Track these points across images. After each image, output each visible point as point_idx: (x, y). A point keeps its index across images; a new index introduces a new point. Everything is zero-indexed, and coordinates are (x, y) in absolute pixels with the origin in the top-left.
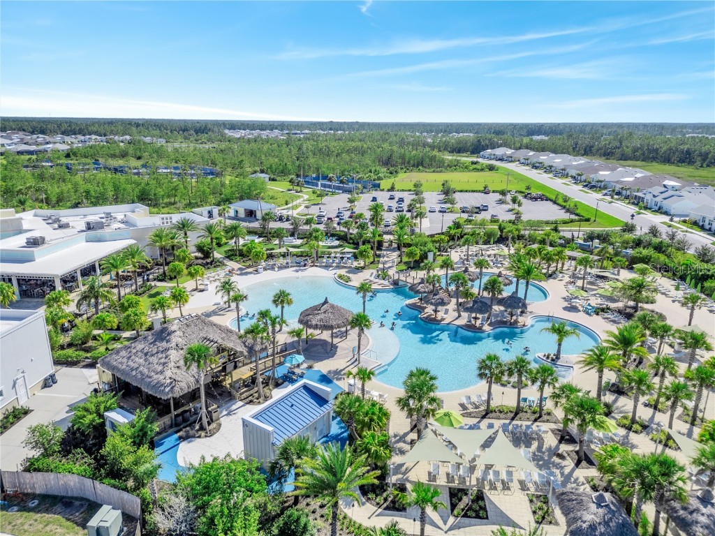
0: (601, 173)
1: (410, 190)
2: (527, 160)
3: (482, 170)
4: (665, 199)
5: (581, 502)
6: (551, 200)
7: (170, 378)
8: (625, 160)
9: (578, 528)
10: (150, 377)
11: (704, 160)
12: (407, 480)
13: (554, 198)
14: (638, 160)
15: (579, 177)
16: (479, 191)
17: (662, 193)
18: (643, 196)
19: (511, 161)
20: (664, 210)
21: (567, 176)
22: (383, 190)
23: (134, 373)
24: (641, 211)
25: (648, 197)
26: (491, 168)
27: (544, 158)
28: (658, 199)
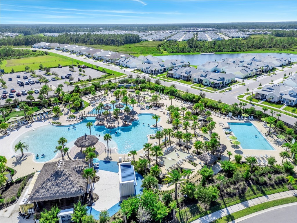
0: (97, 53)
1: (23, 71)
2: (59, 48)
3: (43, 55)
4: (127, 62)
5: (205, 157)
6: (90, 68)
7: (80, 187)
8: (93, 44)
9: (209, 162)
10: (69, 191)
11: (118, 43)
12: (164, 175)
13: (91, 67)
14: (97, 44)
15: (89, 55)
16: (57, 67)
17: (125, 60)
18: (119, 62)
19: (51, 49)
20: (128, 67)
21: (83, 55)
22: (7, 73)
23: (58, 194)
24: (122, 68)
25: (121, 62)
26: (46, 53)
27: (66, 46)
28: (125, 63)
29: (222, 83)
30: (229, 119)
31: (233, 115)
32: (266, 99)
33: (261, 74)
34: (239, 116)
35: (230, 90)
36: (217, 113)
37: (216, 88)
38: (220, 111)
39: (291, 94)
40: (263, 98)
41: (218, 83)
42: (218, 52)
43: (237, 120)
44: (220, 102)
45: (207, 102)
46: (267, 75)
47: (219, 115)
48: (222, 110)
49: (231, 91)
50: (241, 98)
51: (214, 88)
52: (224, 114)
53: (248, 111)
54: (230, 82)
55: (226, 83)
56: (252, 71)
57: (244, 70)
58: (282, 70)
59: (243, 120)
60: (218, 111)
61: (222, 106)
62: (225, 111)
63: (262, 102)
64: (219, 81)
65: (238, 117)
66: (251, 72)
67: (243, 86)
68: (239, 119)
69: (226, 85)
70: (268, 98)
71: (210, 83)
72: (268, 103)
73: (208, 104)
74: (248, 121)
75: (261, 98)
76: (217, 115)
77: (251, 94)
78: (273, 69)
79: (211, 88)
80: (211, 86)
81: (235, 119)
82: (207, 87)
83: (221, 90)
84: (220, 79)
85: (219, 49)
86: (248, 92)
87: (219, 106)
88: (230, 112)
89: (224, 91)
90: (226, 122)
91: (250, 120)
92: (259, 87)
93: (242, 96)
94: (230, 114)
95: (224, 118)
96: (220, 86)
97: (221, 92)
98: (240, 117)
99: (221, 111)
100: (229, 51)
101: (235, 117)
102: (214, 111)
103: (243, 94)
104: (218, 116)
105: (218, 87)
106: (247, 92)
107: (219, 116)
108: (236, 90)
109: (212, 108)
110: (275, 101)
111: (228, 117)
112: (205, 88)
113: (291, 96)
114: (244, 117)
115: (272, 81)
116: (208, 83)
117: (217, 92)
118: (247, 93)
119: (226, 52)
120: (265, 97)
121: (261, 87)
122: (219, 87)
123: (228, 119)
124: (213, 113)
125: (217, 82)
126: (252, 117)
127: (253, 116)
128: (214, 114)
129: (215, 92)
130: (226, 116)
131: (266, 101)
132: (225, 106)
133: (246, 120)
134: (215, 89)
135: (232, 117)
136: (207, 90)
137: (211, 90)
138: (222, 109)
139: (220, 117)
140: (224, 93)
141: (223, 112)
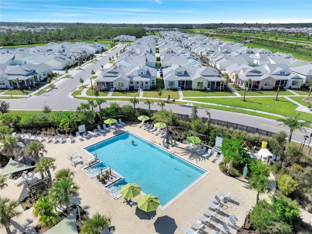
29: (35, 80)
30: (84, 139)
31: (87, 130)
32: (114, 89)
33: (82, 62)
34: (99, 127)
35: (53, 88)
36: (51, 135)
37: (27, 88)
38: (56, 129)
39: (141, 74)
40: (110, 88)
41: (27, 81)
42: (8, 45)
43: (99, 135)
44: (47, 111)
45: (19, 119)
46: (89, 63)
47: (58, 139)
48: (60, 126)
49: (56, 88)
50: (79, 96)
51: (21, 89)
52: (69, 133)
53: (109, 111)
54: (46, 76)
55: (42, 79)
56: (70, 58)
57: (60, 57)
58: (101, 56)
59: (108, 131)
60: (52, 131)
61: (56, 118)
62: (68, 126)
63: (111, 93)
64: (27, 75)
65: (97, 128)
66: (70, 60)
67: (69, 78)
68: (103, 133)
69: (42, 81)
70: (115, 85)
71: (10, 83)
72: (120, 93)
73: (22, 122)
74: (118, 130)
75: (107, 88)
76: (54, 140)
77: (90, 86)
78: (92, 56)
79: (16, 91)
80: (15, 88)
81: (95, 136)
82: (6, 91)
83: (37, 91)
84: (27, 73)
85: (7, 42)
86: (84, 84)
87: (50, 120)
88: (79, 124)
89: (43, 92)
90: (82, 149)
91: (121, 127)
92: (92, 75)
93: (79, 92)
94: (82, 128)
95: (73, 142)
96: (32, 84)
97: (39, 94)
98: (102, 127)
99: (58, 129)
100: (23, 43)
101: (92, 130)
102: (44, 132)
103: (78, 89)
104: (57, 142)
105: (29, 87)
106: (81, 85)
107: (60, 140)
108: (63, 85)
109: (36, 128)
110: (127, 89)
111: (80, 137)
112: (3, 93)
113: (142, 77)
114: (107, 126)
115: (102, 67)
116: (8, 84)
117: (31, 96)
118: (83, 86)
119: (20, 45)
120: (112, 85)
121: (94, 75)
122: (31, 87)
123: (82, 140)
124: (44, 138)
125: (25, 78)
126: (120, 120)
127: (120, 117)
128: (47, 139)
129: (28, 96)
130: (74, 134)
131: (116, 90)
132: (65, 116)
133: (114, 131)
134: (25, 91)
135: (87, 133)
136: (10, 96)
137: (18, 94)
138: (59, 123)
139: (64, 142)
140: (45, 94)
141: (65, 129)
